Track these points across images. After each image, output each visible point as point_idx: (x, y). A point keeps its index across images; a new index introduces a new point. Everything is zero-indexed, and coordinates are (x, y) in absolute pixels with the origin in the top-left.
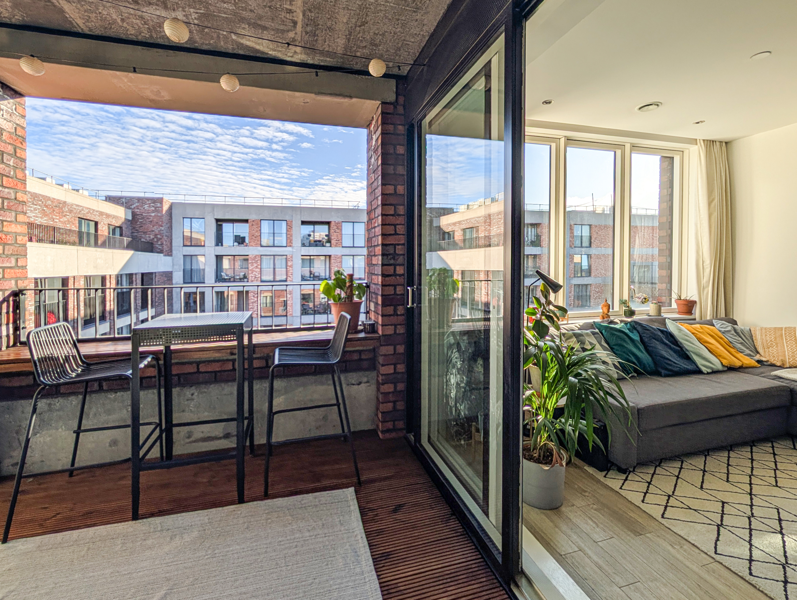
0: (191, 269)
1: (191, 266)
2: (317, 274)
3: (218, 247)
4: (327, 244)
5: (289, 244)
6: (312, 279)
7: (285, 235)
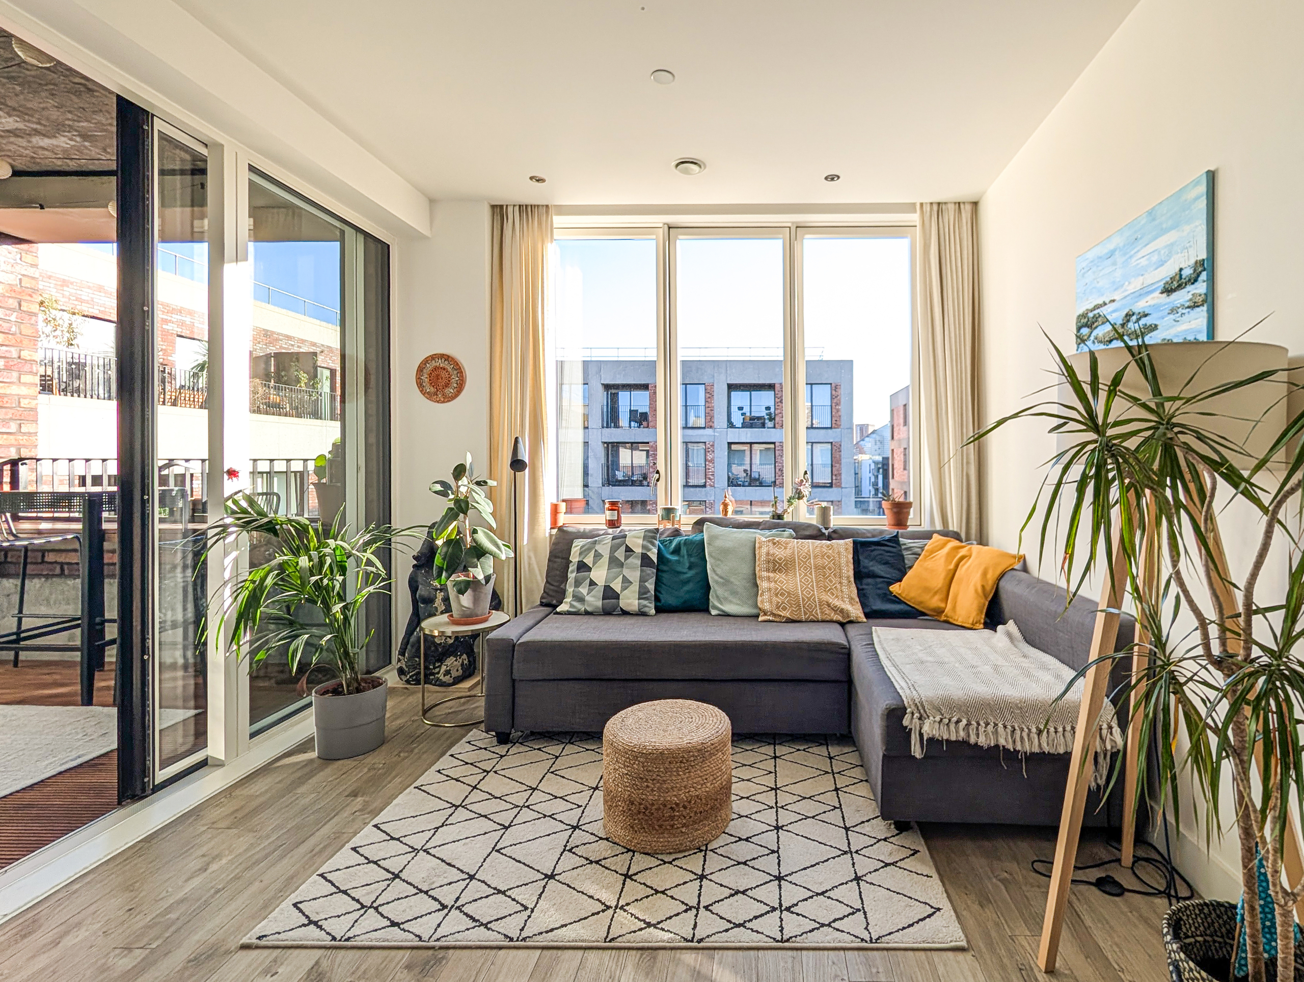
2: (755, 475)
3: (606, 430)
4: (769, 424)
5: (709, 424)
6: (747, 484)
7: (703, 408)
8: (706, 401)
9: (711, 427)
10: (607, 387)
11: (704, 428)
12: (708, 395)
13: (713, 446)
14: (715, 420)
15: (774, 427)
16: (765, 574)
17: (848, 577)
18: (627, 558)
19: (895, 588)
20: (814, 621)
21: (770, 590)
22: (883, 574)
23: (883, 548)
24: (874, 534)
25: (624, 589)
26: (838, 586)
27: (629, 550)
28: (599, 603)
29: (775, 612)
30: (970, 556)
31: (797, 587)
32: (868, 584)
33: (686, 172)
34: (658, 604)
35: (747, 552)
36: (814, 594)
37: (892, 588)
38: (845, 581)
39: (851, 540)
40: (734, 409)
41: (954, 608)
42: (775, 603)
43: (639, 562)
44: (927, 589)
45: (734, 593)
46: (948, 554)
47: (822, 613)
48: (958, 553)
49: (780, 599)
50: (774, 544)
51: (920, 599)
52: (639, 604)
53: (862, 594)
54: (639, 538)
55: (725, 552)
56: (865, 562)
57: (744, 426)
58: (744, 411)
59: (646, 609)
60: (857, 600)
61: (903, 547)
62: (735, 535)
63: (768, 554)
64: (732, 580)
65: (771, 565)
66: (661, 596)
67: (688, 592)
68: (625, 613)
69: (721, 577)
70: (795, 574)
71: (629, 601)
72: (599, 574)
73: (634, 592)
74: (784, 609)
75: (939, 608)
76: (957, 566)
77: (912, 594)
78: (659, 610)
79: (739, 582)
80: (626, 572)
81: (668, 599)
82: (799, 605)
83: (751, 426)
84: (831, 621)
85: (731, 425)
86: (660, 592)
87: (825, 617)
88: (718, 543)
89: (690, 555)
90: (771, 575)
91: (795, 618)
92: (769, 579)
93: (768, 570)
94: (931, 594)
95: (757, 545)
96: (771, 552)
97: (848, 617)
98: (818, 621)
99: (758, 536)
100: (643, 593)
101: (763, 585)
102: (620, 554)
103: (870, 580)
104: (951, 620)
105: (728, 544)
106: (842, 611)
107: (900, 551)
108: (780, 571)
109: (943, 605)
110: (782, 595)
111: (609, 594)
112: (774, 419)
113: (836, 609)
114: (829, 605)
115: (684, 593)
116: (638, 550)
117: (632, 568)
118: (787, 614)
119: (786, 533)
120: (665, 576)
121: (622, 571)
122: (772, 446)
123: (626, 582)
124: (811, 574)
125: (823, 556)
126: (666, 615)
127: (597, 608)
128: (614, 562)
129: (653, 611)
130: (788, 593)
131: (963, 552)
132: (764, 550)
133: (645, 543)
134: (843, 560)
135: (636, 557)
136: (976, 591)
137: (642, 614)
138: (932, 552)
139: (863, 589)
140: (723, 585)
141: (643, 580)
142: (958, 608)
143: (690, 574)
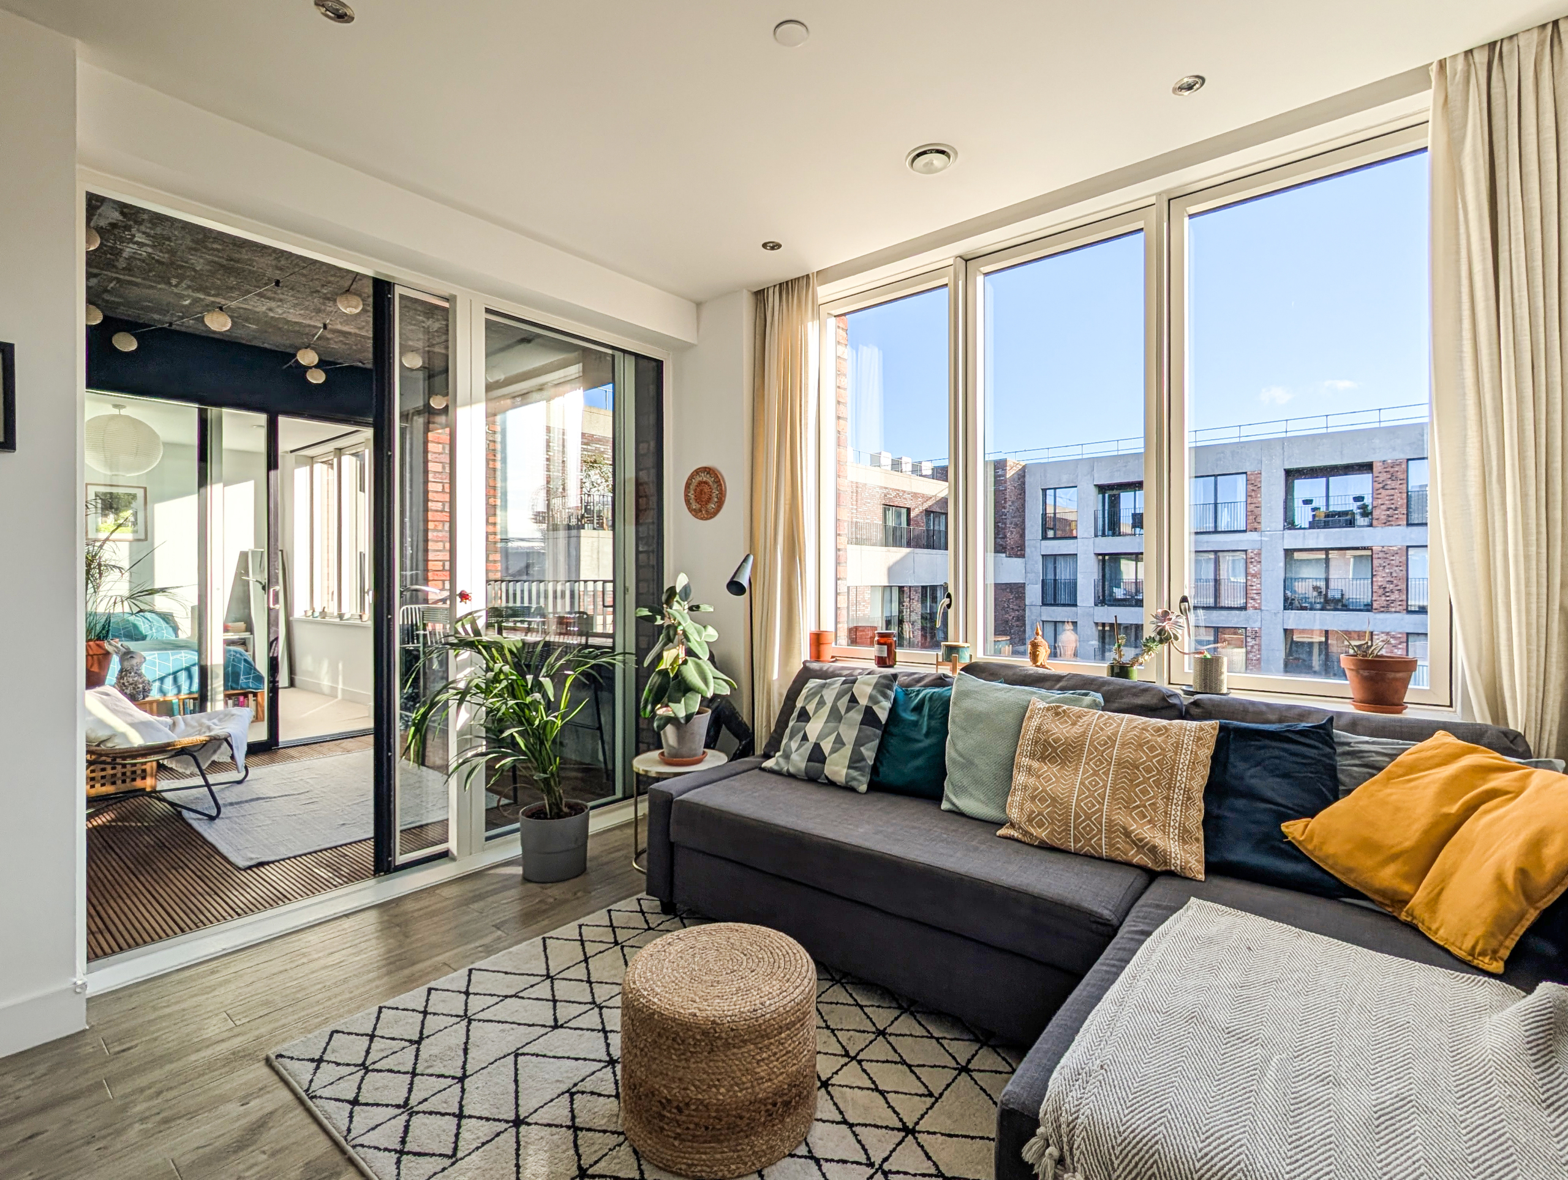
0: (1055, 580)
1: (1055, 575)
2: (1334, 594)
3: (1100, 539)
4: (1360, 521)
5: (1253, 523)
6: (1318, 606)
7: (1243, 505)
8: (1248, 496)
9: (1256, 530)
10: (1102, 489)
11: (1245, 531)
12: (1251, 487)
13: (1259, 554)
14: (1263, 520)
15: (1371, 525)
16: (1025, 761)
17: (1187, 791)
18: (848, 710)
19: (1293, 829)
20: (1092, 857)
21: (1025, 788)
22: (1269, 794)
23: (1286, 746)
24: (1283, 713)
25: (834, 751)
26: (1160, 803)
27: (853, 700)
28: (803, 765)
29: (1023, 825)
30: (1518, 794)
31: (1072, 791)
32: (1233, 810)
33: (930, 169)
34: (876, 779)
35: (1010, 720)
36: (1101, 810)
37: (1285, 827)
38: (1178, 796)
39: (1215, 723)
40: (1298, 503)
41: (1433, 902)
42: (1027, 810)
43: (860, 717)
44: (1369, 846)
45: (977, 782)
46: (1455, 779)
47: (1111, 845)
48: (1485, 781)
49: (1036, 807)
50: (1057, 714)
51: (1352, 864)
52: (847, 774)
53: (1211, 823)
54: (869, 685)
55: (974, 719)
56: (1238, 766)
57: (1313, 525)
58: (1314, 505)
59: (854, 784)
60: (1201, 835)
61: (1339, 750)
62: (998, 694)
63: (1039, 729)
64: (976, 761)
65: (1039, 748)
66: (881, 769)
67: (918, 769)
68: (831, 784)
69: (961, 755)
70: (1077, 770)
71: (836, 769)
72: (814, 729)
73: (845, 757)
74: (1040, 825)
75: (1395, 892)
76: (1470, 809)
77: (1331, 849)
78: (873, 787)
79: (986, 767)
80: (842, 729)
81: (888, 774)
82: (1067, 824)
83: (1326, 525)
84: (1128, 864)
85: (1290, 524)
86: (881, 763)
87: (1114, 854)
88: (967, 703)
89: (930, 717)
90: (1035, 764)
91: (1057, 843)
92: (1029, 769)
93: (1032, 756)
94: (1379, 858)
95: (1027, 715)
96: (1045, 728)
97: (1165, 863)
98: (1100, 859)
99: (1034, 699)
100: (856, 761)
101: (1020, 778)
102: (843, 704)
103: (1240, 803)
104: (1421, 927)
105: (981, 707)
106: (1153, 849)
107: (1330, 757)
108: (1053, 760)
109: (1407, 888)
110: (1042, 800)
111: (817, 755)
112: (1371, 513)
113: (1140, 844)
114: (1127, 834)
115: (911, 769)
116: (863, 702)
117: (850, 726)
118: (1042, 834)
119: (1087, 700)
120: (893, 741)
121: (837, 728)
122: (1369, 553)
123: (839, 742)
124: (1106, 774)
125: (1141, 746)
126: (880, 795)
127: (799, 770)
128: (835, 715)
129: (863, 788)
130: (1054, 800)
131: (1498, 781)
132: (1035, 723)
133: (874, 693)
134: (1184, 759)
135: (858, 711)
136: (1499, 878)
137: (848, 788)
138: (1413, 768)
139: (1218, 817)
140: (963, 767)
141: (859, 743)
142: (1444, 907)
143: (927, 742)
